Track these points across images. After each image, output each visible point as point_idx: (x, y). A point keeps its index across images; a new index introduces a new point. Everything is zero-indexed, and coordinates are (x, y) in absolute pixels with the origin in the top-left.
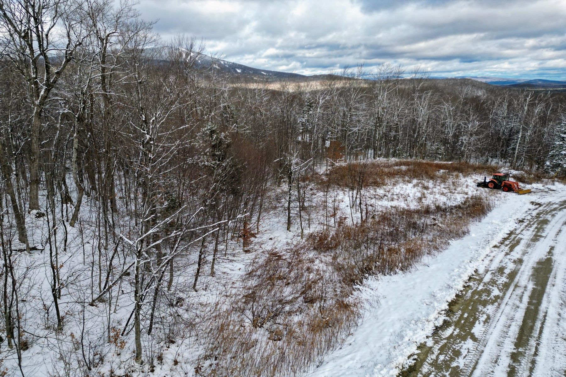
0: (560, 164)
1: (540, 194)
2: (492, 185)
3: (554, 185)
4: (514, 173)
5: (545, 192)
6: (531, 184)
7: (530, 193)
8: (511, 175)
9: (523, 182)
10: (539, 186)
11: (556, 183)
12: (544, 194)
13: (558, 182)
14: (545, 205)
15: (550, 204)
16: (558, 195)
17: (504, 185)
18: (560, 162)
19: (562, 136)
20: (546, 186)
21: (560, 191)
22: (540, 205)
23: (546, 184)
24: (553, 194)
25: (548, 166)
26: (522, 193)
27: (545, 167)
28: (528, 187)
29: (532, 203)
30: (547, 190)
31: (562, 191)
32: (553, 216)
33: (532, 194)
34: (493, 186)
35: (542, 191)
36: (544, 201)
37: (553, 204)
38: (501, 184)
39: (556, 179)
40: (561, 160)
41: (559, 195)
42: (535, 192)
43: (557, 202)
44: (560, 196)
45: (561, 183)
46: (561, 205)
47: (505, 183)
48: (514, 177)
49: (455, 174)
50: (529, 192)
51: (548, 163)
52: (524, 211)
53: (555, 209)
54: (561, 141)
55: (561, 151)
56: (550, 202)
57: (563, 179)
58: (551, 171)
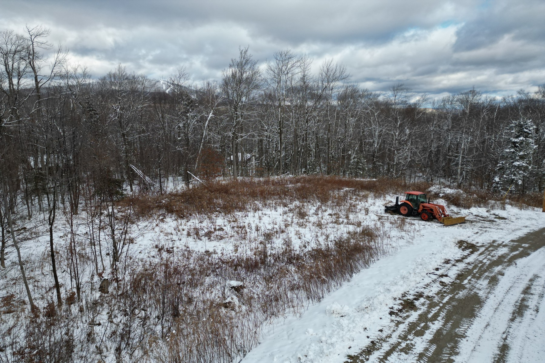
0: (514, 179)
1: (479, 225)
2: (405, 210)
3: (504, 209)
4: (448, 192)
5: (490, 221)
6: (469, 208)
7: (464, 223)
8: (441, 195)
9: (458, 205)
10: (482, 211)
11: (508, 207)
12: (487, 224)
13: (511, 205)
14: (483, 249)
15: (493, 245)
16: (510, 227)
17: (423, 210)
18: (513, 177)
19: (513, 140)
20: (492, 212)
21: (513, 219)
22: (473, 248)
23: (493, 207)
24: (502, 225)
25: (498, 183)
26: (449, 223)
27: (494, 185)
28: (464, 212)
29: (461, 244)
30: (492, 217)
31: (517, 219)
32: (494, 281)
33: (468, 224)
34: (406, 212)
35: (485, 219)
36: (481, 239)
37: (499, 245)
38: (419, 208)
39: (508, 201)
40: (515, 175)
41: (512, 226)
42: (472, 222)
43: (506, 242)
44: (513, 228)
45: (516, 206)
46: (513, 249)
47: (424, 207)
48: (447, 197)
49: (362, 194)
50: (462, 221)
51: (497, 179)
52: (431, 269)
53: (500, 261)
54: (512, 147)
55: (513, 162)
56: (494, 241)
57: (518, 201)
58: (502, 189)
